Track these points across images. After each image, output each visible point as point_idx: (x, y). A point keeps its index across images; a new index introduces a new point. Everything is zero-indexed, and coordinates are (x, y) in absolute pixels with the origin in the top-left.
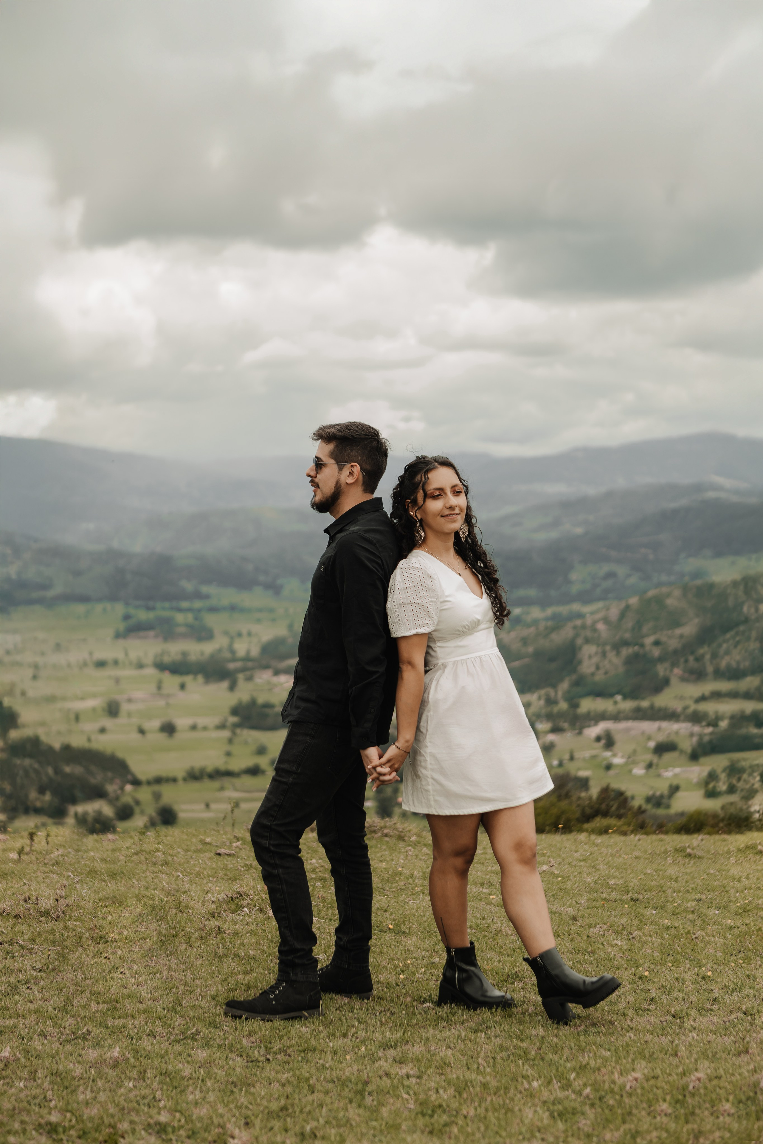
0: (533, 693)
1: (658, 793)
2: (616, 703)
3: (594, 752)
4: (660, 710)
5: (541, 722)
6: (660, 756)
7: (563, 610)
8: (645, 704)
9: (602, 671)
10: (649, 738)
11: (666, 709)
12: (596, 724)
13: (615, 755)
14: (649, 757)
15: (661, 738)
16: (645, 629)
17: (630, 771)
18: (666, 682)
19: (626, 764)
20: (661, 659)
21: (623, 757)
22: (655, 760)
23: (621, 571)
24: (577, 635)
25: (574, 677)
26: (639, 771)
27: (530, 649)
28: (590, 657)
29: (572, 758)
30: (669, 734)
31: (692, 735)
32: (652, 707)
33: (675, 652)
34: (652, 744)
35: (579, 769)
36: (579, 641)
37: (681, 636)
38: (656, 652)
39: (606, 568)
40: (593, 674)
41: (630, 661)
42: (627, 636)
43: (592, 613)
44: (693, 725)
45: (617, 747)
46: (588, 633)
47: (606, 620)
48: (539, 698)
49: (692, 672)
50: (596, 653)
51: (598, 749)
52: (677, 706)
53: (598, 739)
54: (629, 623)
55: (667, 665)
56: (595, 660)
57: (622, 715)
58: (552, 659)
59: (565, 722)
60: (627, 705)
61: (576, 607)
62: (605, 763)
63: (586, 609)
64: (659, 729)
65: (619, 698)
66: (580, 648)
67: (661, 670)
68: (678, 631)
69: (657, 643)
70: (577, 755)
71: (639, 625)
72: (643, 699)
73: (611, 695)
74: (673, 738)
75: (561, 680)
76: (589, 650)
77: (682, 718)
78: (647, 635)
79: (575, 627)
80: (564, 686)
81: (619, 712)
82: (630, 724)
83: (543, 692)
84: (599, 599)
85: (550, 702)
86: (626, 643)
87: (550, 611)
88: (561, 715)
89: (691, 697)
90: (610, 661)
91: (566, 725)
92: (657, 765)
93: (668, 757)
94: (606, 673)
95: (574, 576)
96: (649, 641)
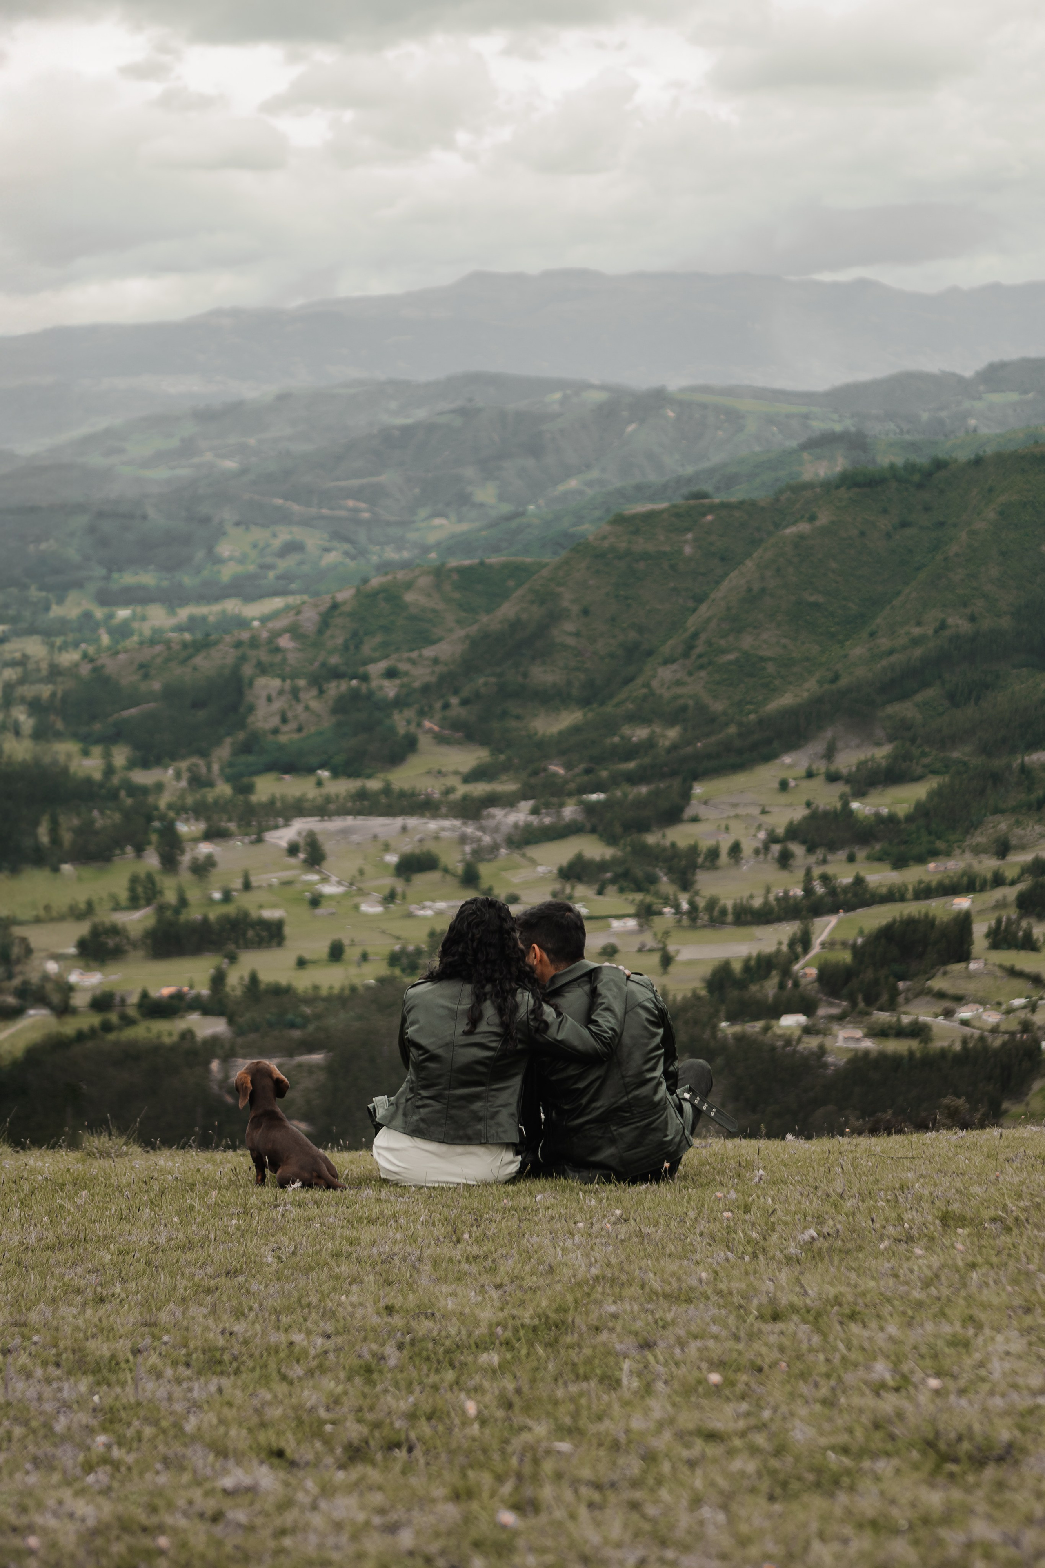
0: (166, 767)
1: (411, 948)
2: (320, 783)
3: (287, 875)
4: (402, 794)
5: (187, 821)
6: (408, 880)
7: (210, 611)
8: (374, 785)
9: (293, 725)
10: (387, 848)
11: (413, 794)
12: (287, 825)
13: (325, 880)
14: (389, 882)
15: (408, 846)
16: (366, 650)
17: (356, 907)
18: (410, 745)
19: (346, 895)
20: (399, 703)
21: (339, 883)
22: (399, 886)
23: (313, 540)
24: (243, 659)
25: (241, 736)
26: (371, 908)
27: (156, 685)
28: (269, 699)
29: (247, 886)
30: (421, 841)
31: (463, 839)
32: (387, 790)
33: (426, 689)
34: (392, 859)
35: (261, 907)
36: (248, 670)
37: (436, 661)
38: (390, 689)
39: (284, 535)
40: (276, 731)
41: (341, 707)
42: (334, 660)
43: (264, 620)
44: (465, 824)
45: (327, 865)
46: (263, 655)
47: (294, 631)
48: (178, 776)
49: (456, 725)
50: (281, 693)
51: (294, 865)
52: (433, 788)
53: (293, 850)
54: (337, 637)
55: (410, 713)
56: (277, 705)
57: (332, 807)
58: (197, 705)
59: (230, 820)
60: (342, 787)
61: (232, 606)
62: (308, 894)
63: (253, 611)
64: (404, 829)
65: (325, 774)
66: (251, 684)
67: (401, 722)
68: (429, 652)
69: (391, 674)
70: (255, 880)
71: (355, 640)
72: (369, 776)
73: (311, 770)
74: (430, 846)
75: (218, 742)
76: (266, 685)
77: (444, 810)
78: (373, 661)
79: (238, 645)
80: (223, 752)
81: (328, 799)
82: (349, 821)
83: (184, 765)
84: (276, 593)
85: (198, 782)
86: (336, 674)
87: (184, 614)
88: (221, 806)
89: (456, 773)
90: (307, 708)
91: (232, 826)
92: (404, 897)
93: (422, 880)
94: (300, 729)
95: (224, 549)
96: (376, 669)
